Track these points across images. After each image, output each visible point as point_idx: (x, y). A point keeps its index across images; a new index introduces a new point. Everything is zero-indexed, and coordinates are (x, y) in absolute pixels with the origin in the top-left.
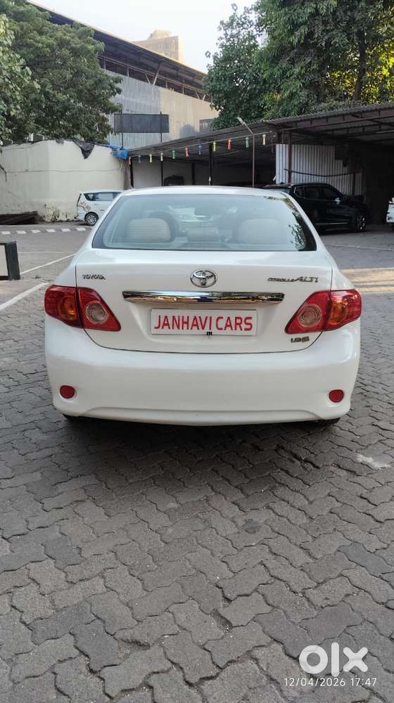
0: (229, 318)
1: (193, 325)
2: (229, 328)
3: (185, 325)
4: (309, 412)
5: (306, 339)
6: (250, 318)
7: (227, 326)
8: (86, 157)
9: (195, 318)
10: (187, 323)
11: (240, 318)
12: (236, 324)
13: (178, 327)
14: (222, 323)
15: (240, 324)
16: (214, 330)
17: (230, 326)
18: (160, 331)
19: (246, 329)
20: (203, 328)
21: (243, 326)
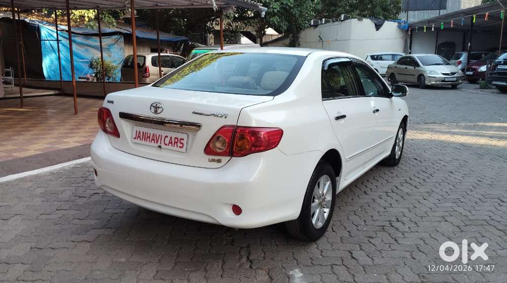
0: (171, 137)
1: (152, 140)
2: (170, 145)
3: (148, 139)
4: (211, 217)
5: (219, 161)
6: (183, 139)
7: (169, 143)
8: (377, 29)
9: (154, 135)
10: (149, 137)
11: (177, 139)
12: (175, 142)
13: (145, 140)
14: (167, 141)
15: (177, 143)
16: (163, 146)
17: (172, 143)
18: (136, 141)
19: (180, 147)
20: (157, 143)
21: (179, 145)
